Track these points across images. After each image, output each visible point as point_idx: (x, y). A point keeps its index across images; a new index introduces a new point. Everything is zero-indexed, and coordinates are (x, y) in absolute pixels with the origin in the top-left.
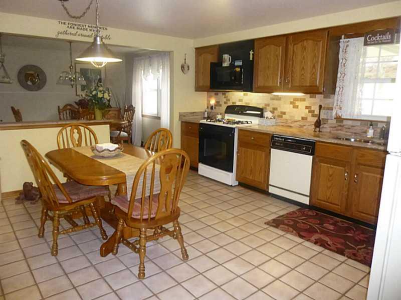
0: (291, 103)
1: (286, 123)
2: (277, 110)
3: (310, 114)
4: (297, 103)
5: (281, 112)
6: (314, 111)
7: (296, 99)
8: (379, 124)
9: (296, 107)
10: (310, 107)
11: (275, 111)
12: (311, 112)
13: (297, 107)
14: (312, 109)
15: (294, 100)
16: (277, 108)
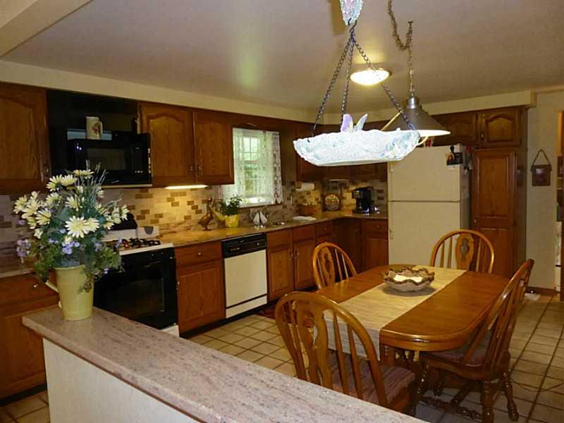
0: (169, 200)
1: (167, 229)
2: (149, 213)
3: (194, 211)
4: (177, 199)
5: (156, 215)
6: (197, 206)
7: (174, 193)
8: (251, 210)
9: (175, 204)
10: (193, 202)
11: (146, 215)
12: (195, 208)
13: (177, 204)
14: (196, 204)
15: (172, 195)
16: (149, 211)
